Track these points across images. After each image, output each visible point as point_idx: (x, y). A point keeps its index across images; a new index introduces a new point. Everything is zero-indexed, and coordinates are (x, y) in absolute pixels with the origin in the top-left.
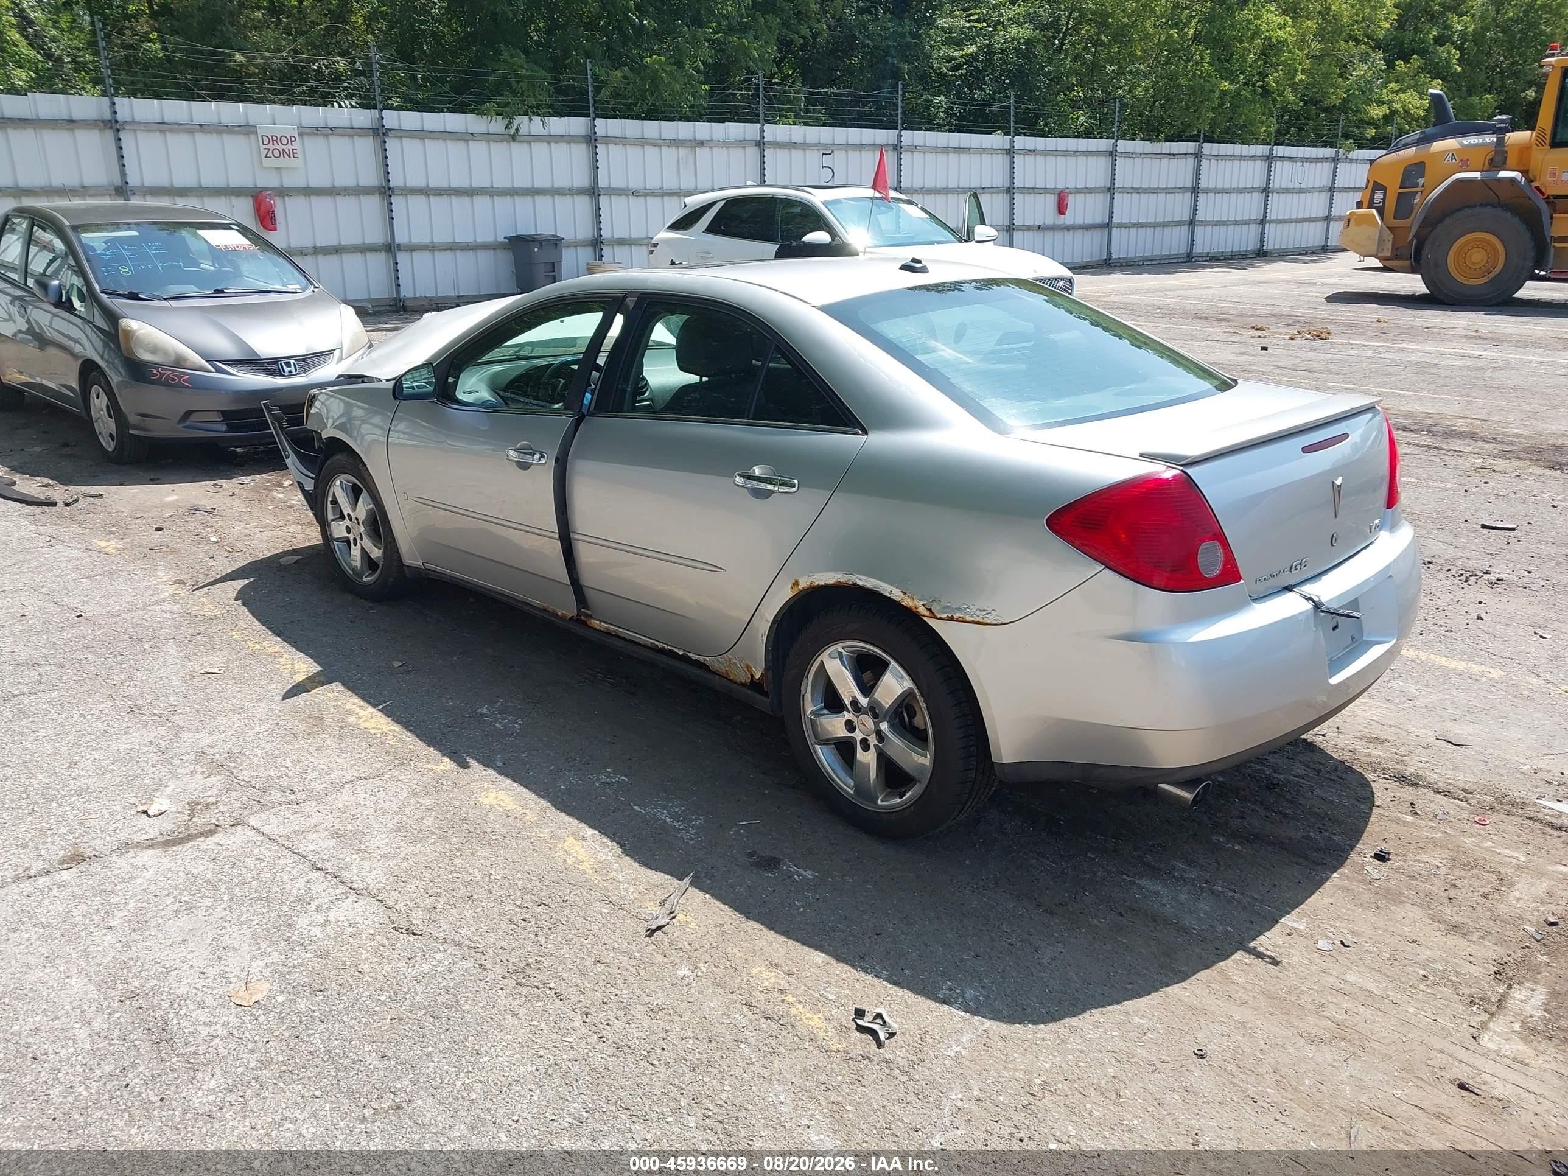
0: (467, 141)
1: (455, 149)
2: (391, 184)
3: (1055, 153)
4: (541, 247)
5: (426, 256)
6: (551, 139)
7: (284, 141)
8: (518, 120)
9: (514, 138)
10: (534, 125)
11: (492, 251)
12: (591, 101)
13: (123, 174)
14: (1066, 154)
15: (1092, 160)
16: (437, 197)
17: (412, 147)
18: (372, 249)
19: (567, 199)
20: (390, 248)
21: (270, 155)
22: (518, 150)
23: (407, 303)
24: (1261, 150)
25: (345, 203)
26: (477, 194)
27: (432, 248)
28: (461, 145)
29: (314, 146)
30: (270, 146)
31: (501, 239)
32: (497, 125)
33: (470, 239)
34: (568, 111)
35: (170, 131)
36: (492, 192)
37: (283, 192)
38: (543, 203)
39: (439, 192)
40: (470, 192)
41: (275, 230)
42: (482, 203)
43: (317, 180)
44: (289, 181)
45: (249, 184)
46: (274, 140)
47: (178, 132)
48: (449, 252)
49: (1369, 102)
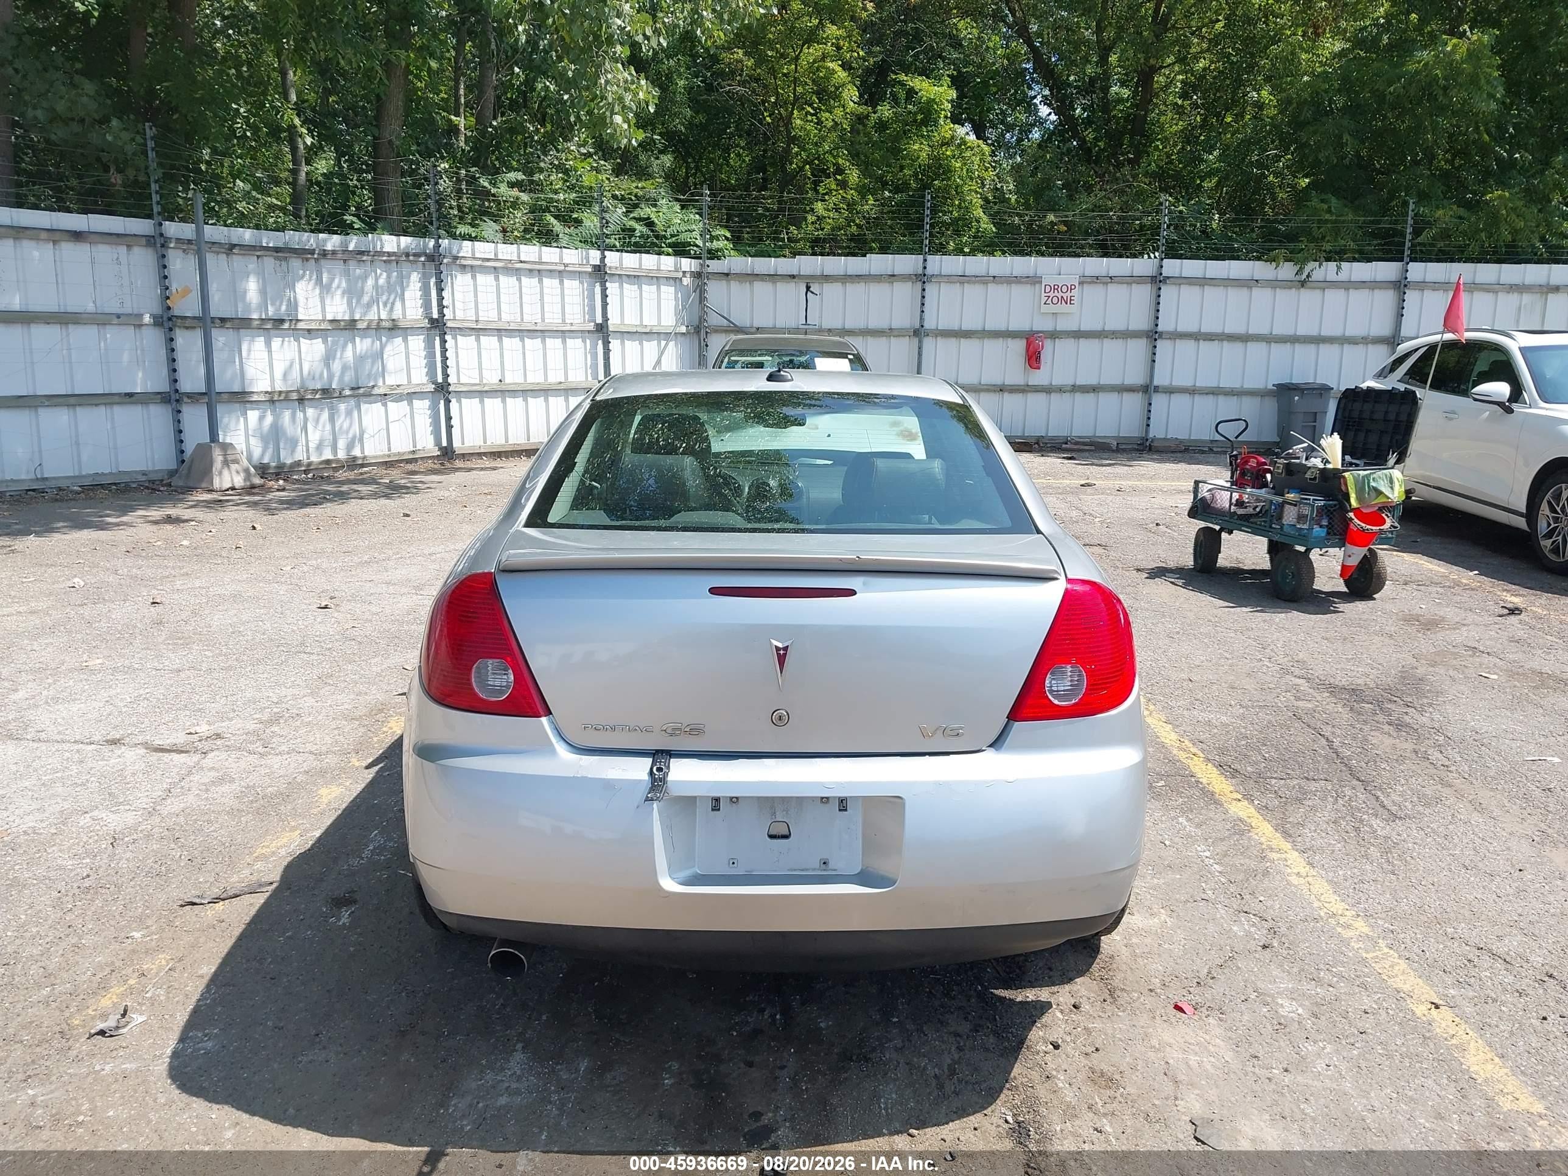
0: (1250, 288)
1: (1236, 295)
2: (1160, 328)
4: (1302, 396)
5: (1185, 398)
6: (1349, 285)
7: (1064, 289)
8: (1311, 265)
9: (1303, 284)
10: (1328, 270)
11: (1259, 399)
12: (1408, 244)
13: (922, 319)
16: (1207, 343)
17: (1190, 293)
18: (1131, 389)
19: (1360, 349)
20: (1148, 389)
21: (1049, 301)
22: (1308, 297)
23: (1155, 444)
25: (1111, 346)
26: (1253, 340)
27: (1192, 391)
28: (1245, 291)
29: (1094, 293)
30: (1051, 294)
31: (1270, 387)
32: (1287, 270)
33: (1237, 385)
34: (1380, 254)
35: (968, 282)
36: (1269, 339)
37: (1054, 335)
38: (1328, 352)
39: (1210, 337)
40: (1244, 338)
41: (1039, 368)
42: (1256, 349)
43: (1089, 324)
44: (1062, 325)
45: (1025, 326)
46: (1055, 288)
47: (974, 283)
48: (1211, 396)
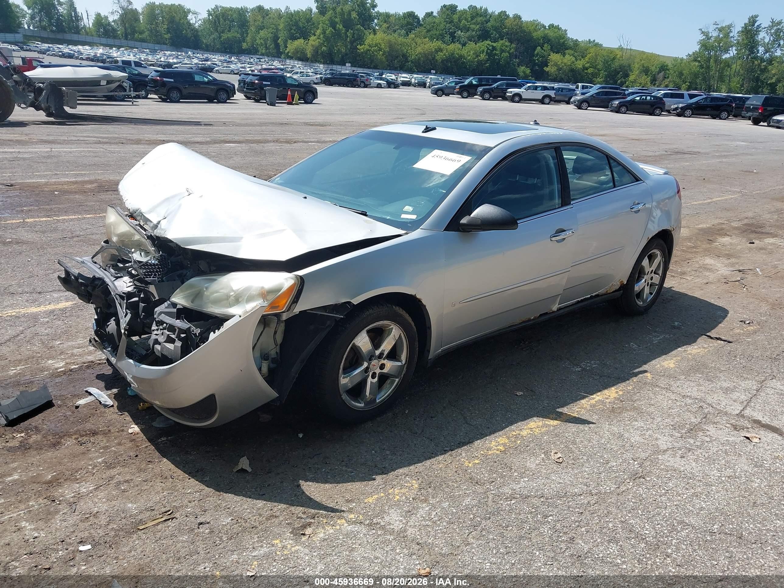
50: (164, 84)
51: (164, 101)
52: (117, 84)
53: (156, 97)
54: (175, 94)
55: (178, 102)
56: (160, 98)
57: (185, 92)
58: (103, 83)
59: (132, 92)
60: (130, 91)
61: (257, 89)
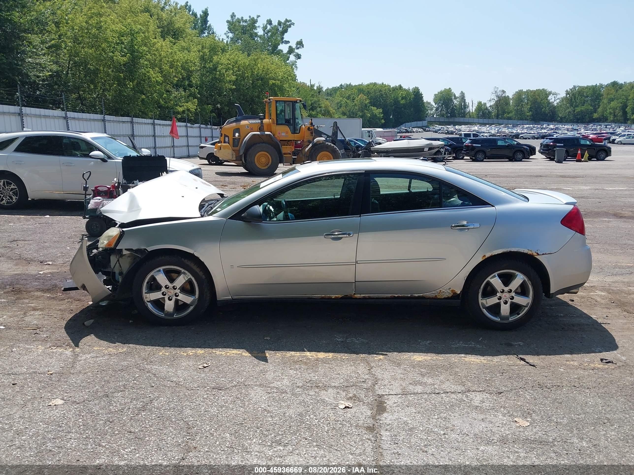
3: (82, 119)
14: (86, 120)
15: (96, 123)
24: (150, 121)
49: (177, 105)
50: (473, 148)
51: (474, 160)
52: (437, 150)
53: (469, 158)
54: (480, 156)
55: (482, 161)
56: (471, 159)
57: (488, 154)
58: (427, 149)
59: (446, 155)
60: (445, 154)
61: (551, 150)
